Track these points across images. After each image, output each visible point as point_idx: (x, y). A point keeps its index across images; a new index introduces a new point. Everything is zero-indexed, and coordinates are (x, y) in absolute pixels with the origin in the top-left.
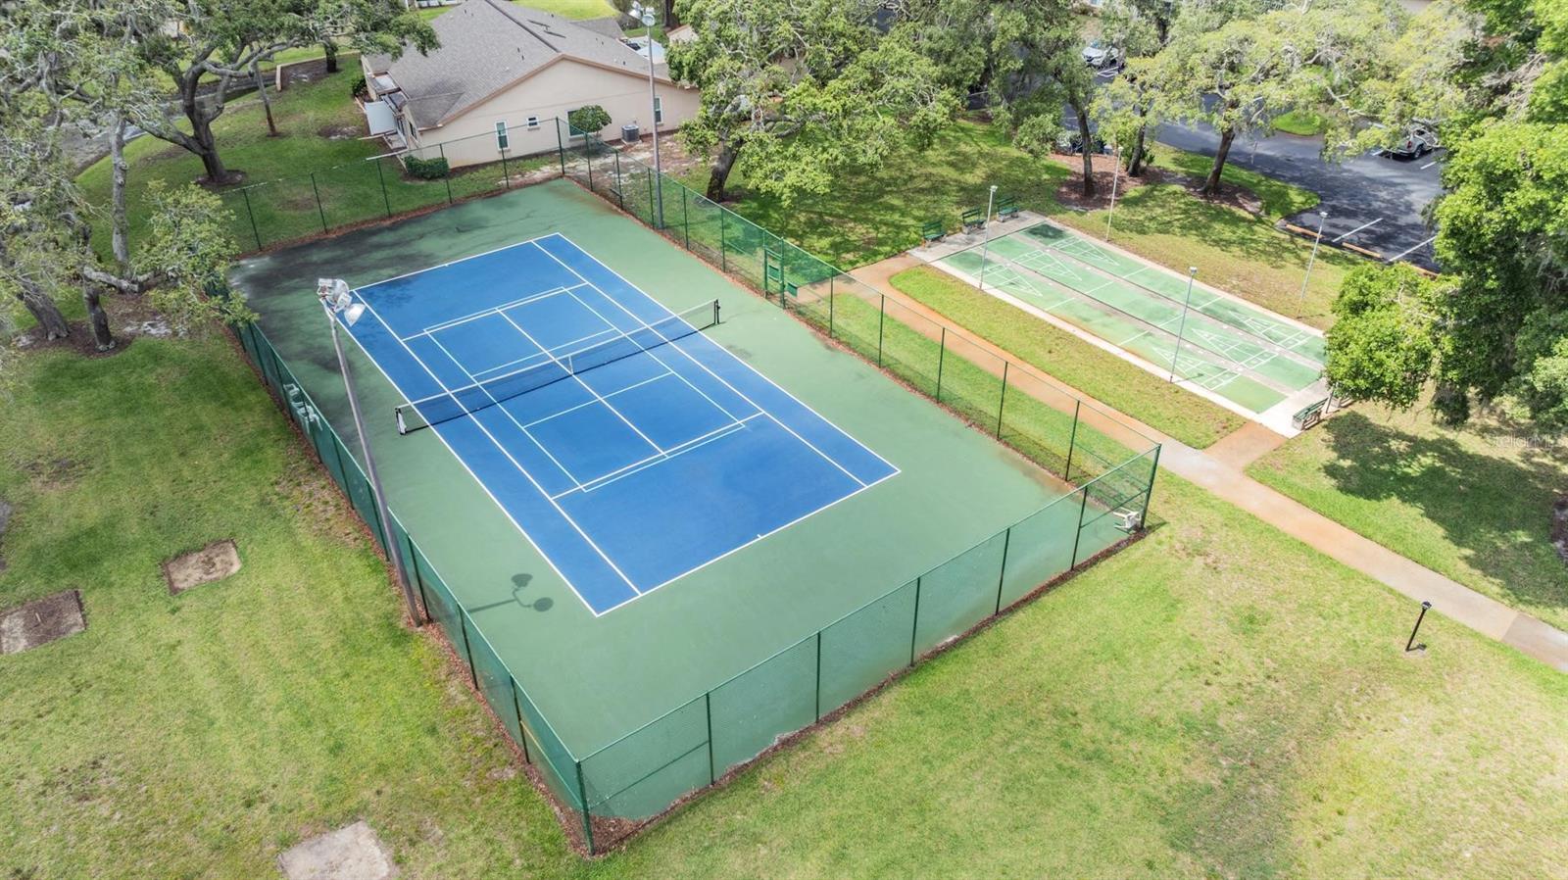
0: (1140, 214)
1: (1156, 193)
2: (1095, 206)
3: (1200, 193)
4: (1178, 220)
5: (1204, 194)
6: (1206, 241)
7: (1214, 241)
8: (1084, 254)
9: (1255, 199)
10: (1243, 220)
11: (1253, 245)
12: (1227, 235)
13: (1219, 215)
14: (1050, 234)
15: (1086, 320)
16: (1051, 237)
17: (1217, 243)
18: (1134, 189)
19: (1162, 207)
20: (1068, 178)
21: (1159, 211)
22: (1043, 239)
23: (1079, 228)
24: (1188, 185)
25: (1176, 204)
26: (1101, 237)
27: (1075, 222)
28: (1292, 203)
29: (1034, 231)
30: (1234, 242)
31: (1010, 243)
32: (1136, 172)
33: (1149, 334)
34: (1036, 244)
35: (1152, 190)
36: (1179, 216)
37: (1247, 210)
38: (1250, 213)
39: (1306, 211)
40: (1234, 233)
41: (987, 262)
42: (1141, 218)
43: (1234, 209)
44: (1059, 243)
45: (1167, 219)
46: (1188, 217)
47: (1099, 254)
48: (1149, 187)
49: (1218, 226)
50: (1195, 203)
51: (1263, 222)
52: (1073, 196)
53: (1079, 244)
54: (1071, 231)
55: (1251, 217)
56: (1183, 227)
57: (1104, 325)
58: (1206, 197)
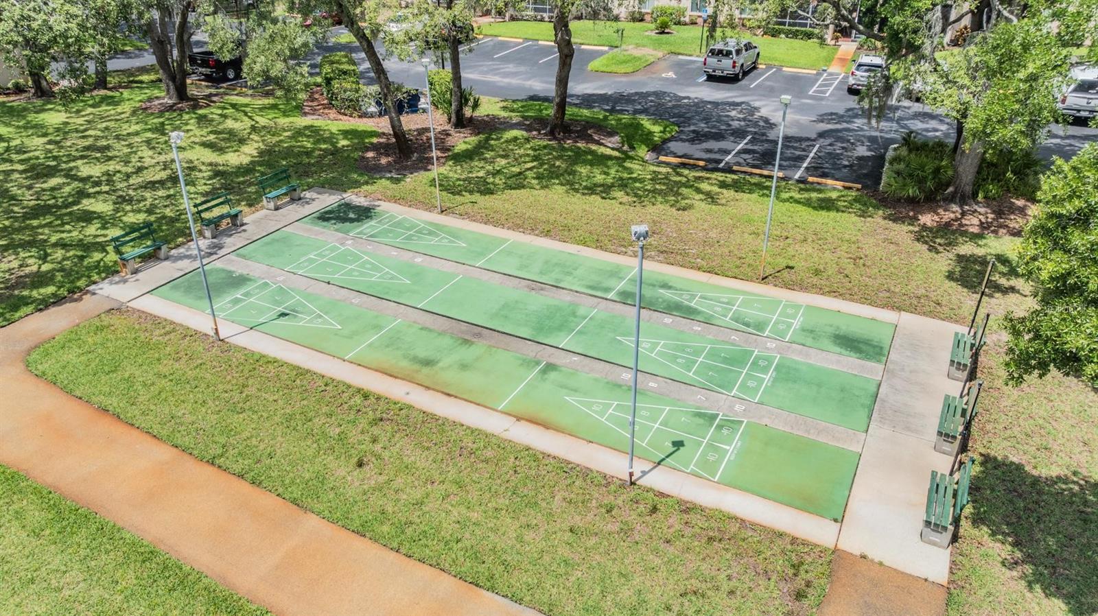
0: (479, 170)
1: (492, 142)
2: (415, 168)
3: (545, 134)
4: (531, 169)
5: (552, 134)
6: (577, 191)
7: (586, 188)
8: (409, 238)
9: (611, 134)
10: (610, 158)
11: (637, 185)
12: (599, 178)
13: (578, 157)
14: (352, 215)
15: (428, 363)
16: (352, 221)
17: (591, 190)
18: (462, 141)
19: (505, 157)
20: (375, 140)
21: (503, 162)
22: (340, 225)
23: (395, 200)
24: (529, 129)
25: (522, 151)
26: (430, 208)
27: (389, 193)
28: (651, 133)
29: (325, 217)
30: (612, 185)
31: (285, 241)
32: (461, 122)
33: (550, 367)
34: (330, 234)
35: (487, 139)
36: (529, 165)
37: (609, 146)
38: (613, 149)
39: (669, 140)
40: (607, 174)
41: (240, 281)
42: (481, 174)
43: (594, 147)
44: (368, 226)
45: (516, 170)
46: (541, 165)
47: (430, 233)
48: (482, 137)
49: (583, 170)
50: (545, 147)
51: (632, 158)
52: (384, 161)
53: (399, 224)
54: (384, 206)
55: (616, 154)
56: (539, 177)
57: (464, 367)
58: (555, 138)
